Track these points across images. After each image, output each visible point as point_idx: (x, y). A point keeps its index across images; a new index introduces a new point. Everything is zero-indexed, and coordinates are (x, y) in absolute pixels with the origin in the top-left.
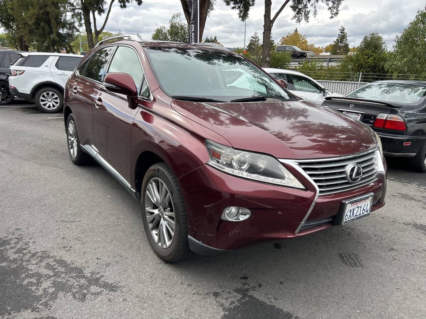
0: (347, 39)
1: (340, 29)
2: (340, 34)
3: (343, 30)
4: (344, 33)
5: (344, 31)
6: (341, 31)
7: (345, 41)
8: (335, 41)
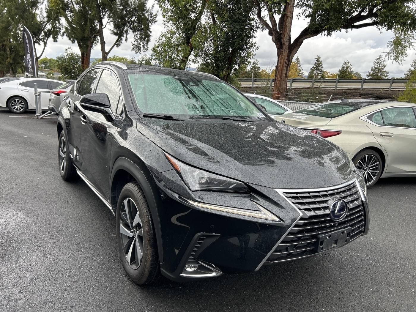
0: (322, 67)
1: (316, 58)
2: (316, 62)
3: (318, 59)
4: (319, 61)
5: (320, 60)
6: (317, 60)
7: (321, 68)
8: (311, 68)
